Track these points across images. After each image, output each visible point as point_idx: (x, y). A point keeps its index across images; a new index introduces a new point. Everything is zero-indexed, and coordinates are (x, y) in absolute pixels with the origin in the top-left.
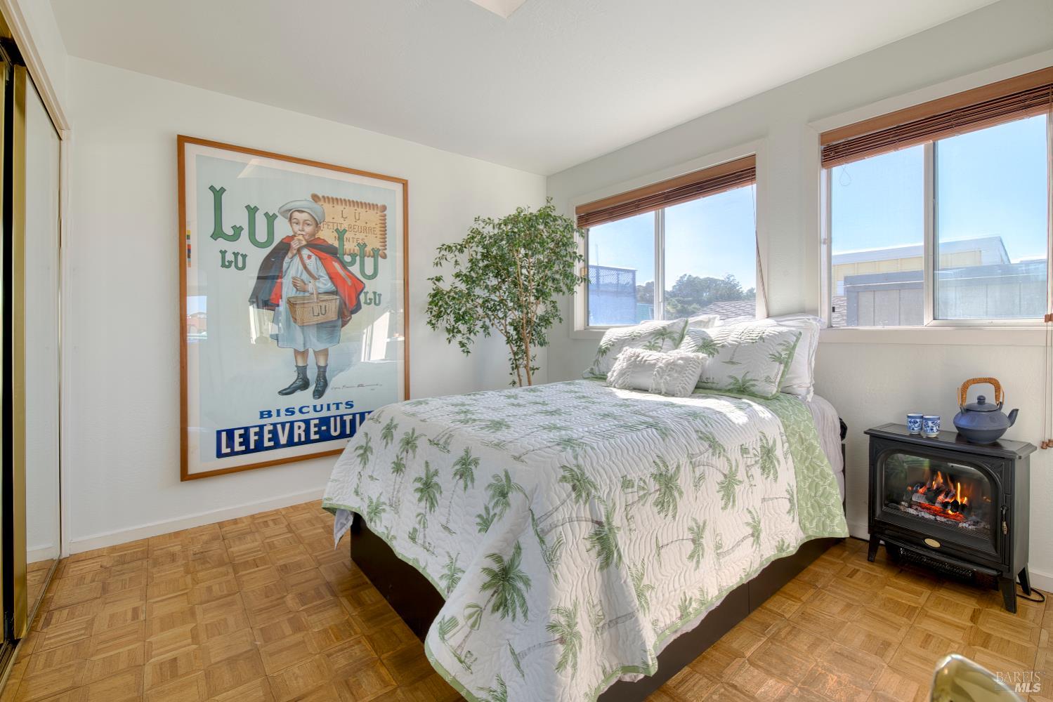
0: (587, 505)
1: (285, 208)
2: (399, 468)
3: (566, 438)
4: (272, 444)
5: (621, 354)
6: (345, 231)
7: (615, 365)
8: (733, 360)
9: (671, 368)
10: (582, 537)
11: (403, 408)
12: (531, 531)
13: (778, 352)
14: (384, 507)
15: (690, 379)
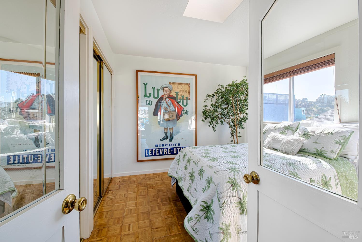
0: (237, 192)
1: (162, 87)
2: (186, 168)
3: (233, 168)
4: (158, 154)
5: (269, 135)
6: (178, 92)
7: (267, 139)
8: (317, 142)
9: (288, 143)
10: (234, 202)
11: (189, 149)
12: (216, 196)
13: (339, 140)
14: (182, 179)
15: (296, 148)
